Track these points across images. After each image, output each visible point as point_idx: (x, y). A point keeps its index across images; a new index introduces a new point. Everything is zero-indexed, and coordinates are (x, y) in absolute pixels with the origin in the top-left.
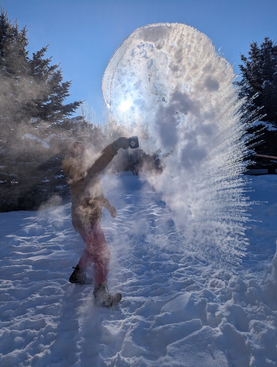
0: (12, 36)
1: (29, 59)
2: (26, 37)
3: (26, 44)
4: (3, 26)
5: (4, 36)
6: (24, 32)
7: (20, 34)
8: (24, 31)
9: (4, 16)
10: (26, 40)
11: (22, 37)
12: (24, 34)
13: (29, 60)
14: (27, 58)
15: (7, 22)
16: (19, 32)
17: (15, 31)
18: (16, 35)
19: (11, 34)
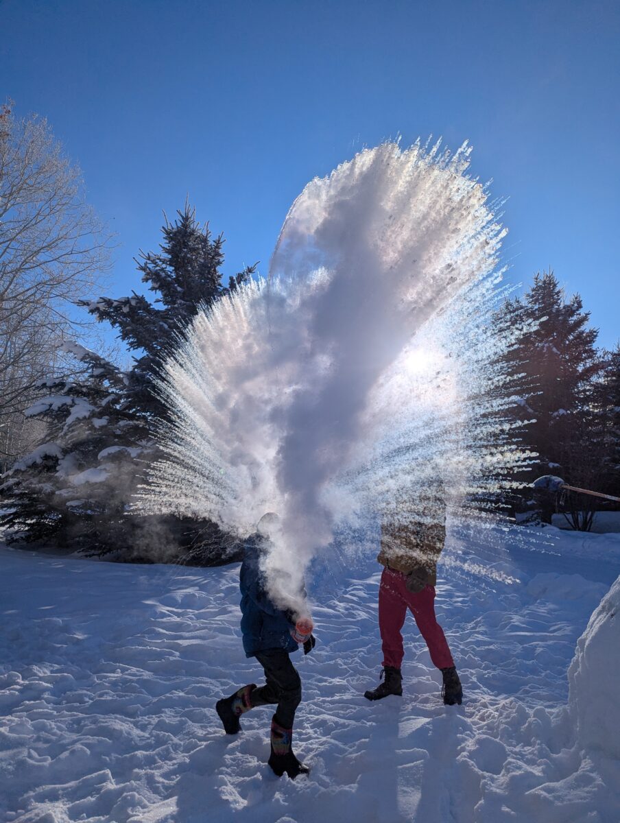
0: (198, 248)
1: (221, 286)
2: (221, 251)
3: (219, 263)
4: (186, 232)
5: (185, 250)
6: (218, 243)
7: (211, 245)
8: (219, 241)
9: (190, 216)
10: (220, 255)
11: (215, 251)
12: (217, 247)
13: (222, 288)
14: (220, 285)
15: (192, 226)
16: (211, 242)
17: (205, 240)
18: (204, 247)
19: (197, 246)
